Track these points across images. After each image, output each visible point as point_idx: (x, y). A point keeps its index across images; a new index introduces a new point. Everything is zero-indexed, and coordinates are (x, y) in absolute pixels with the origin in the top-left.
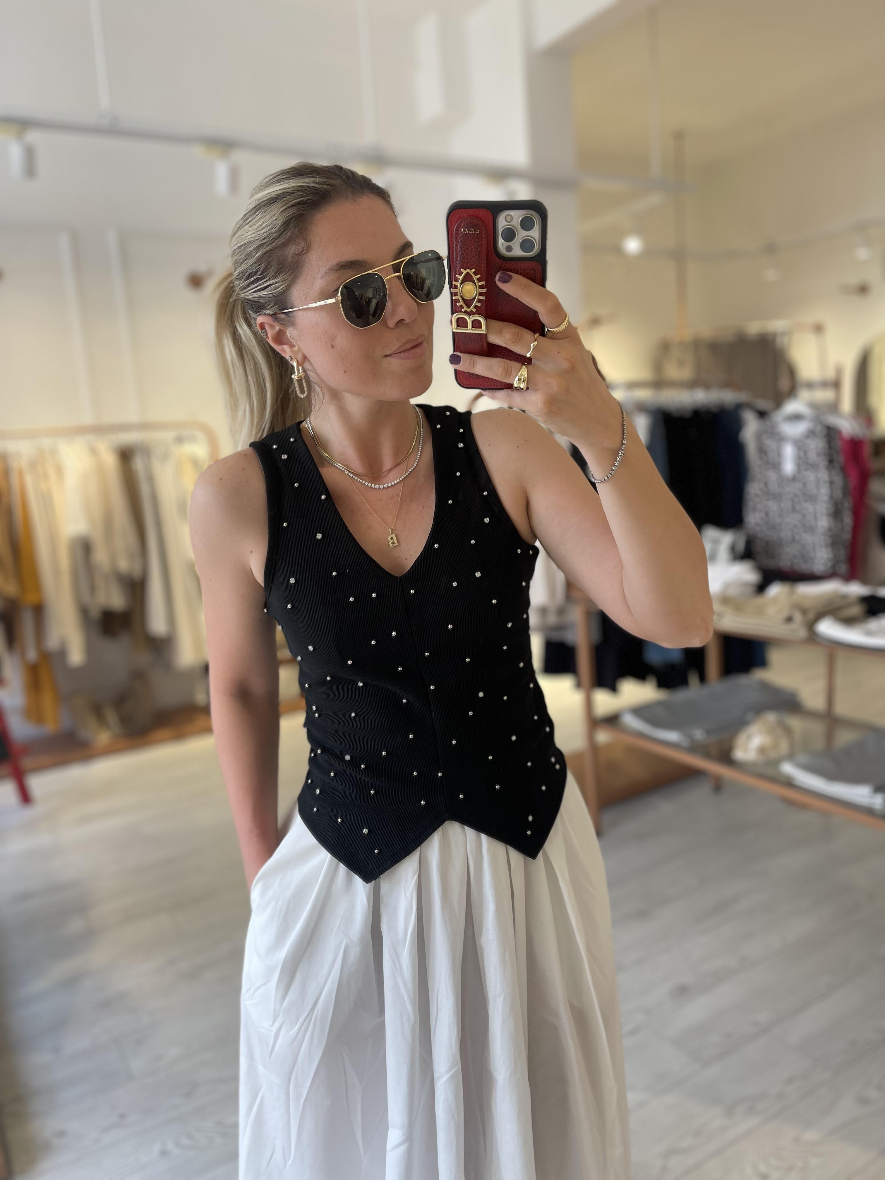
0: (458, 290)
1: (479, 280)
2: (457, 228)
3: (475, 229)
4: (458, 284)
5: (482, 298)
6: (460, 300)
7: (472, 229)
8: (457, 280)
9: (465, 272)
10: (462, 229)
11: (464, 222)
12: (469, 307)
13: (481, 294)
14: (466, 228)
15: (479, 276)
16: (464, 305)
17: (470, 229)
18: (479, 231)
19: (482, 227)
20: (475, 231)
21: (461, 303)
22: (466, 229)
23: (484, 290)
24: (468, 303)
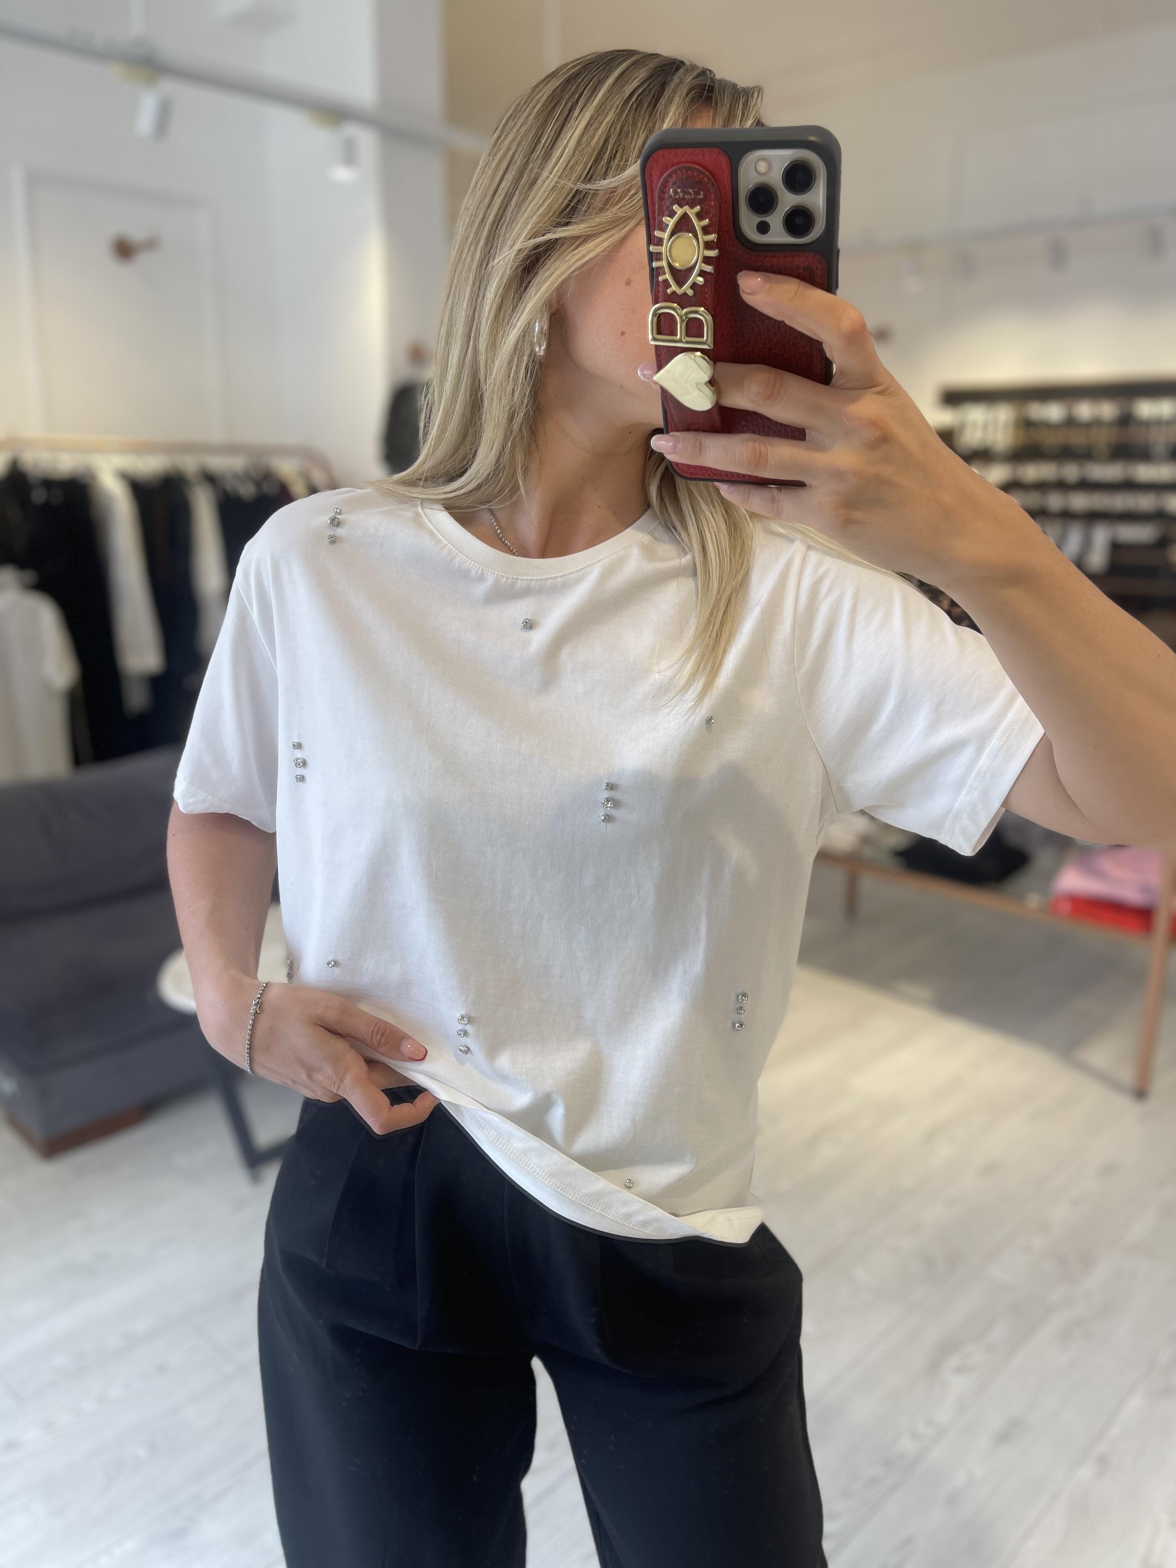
0: (663, 249)
1: (706, 230)
2: (662, 188)
3: (696, 190)
4: (666, 235)
5: (709, 269)
6: (667, 269)
7: (690, 190)
8: (663, 228)
9: (679, 211)
10: (671, 190)
11: (674, 176)
12: (680, 284)
13: (707, 260)
14: (679, 188)
15: (706, 222)
16: (671, 282)
17: (685, 190)
18: (704, 195)
19: (710, 185)
20: (697, 193)
21: (668, 276)
22: (679, 190)
23: (713, 253)
24: (680, 276)
